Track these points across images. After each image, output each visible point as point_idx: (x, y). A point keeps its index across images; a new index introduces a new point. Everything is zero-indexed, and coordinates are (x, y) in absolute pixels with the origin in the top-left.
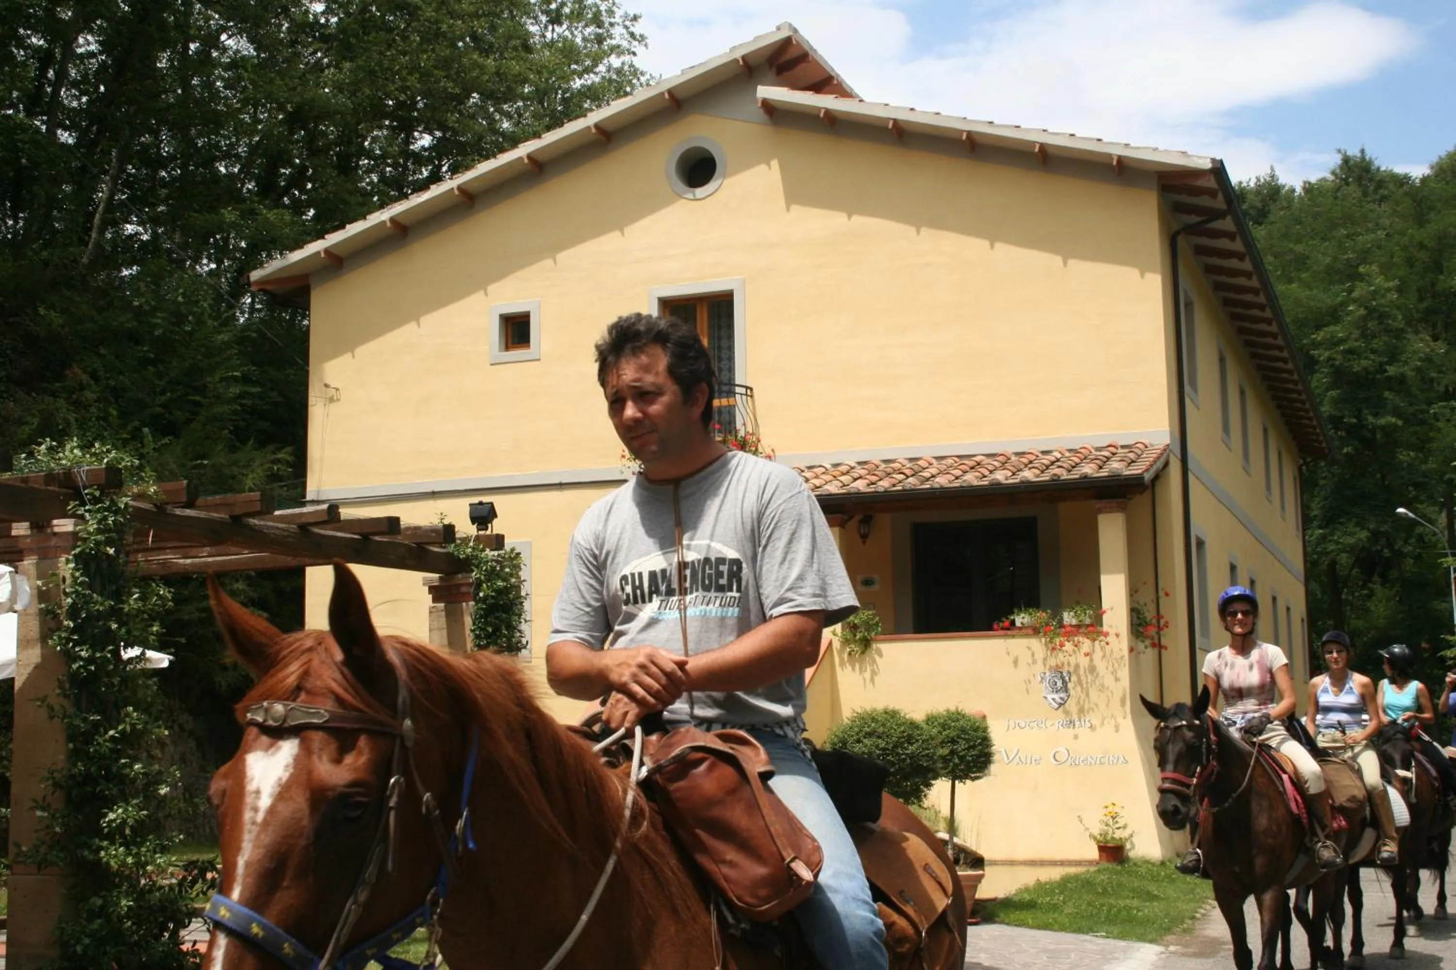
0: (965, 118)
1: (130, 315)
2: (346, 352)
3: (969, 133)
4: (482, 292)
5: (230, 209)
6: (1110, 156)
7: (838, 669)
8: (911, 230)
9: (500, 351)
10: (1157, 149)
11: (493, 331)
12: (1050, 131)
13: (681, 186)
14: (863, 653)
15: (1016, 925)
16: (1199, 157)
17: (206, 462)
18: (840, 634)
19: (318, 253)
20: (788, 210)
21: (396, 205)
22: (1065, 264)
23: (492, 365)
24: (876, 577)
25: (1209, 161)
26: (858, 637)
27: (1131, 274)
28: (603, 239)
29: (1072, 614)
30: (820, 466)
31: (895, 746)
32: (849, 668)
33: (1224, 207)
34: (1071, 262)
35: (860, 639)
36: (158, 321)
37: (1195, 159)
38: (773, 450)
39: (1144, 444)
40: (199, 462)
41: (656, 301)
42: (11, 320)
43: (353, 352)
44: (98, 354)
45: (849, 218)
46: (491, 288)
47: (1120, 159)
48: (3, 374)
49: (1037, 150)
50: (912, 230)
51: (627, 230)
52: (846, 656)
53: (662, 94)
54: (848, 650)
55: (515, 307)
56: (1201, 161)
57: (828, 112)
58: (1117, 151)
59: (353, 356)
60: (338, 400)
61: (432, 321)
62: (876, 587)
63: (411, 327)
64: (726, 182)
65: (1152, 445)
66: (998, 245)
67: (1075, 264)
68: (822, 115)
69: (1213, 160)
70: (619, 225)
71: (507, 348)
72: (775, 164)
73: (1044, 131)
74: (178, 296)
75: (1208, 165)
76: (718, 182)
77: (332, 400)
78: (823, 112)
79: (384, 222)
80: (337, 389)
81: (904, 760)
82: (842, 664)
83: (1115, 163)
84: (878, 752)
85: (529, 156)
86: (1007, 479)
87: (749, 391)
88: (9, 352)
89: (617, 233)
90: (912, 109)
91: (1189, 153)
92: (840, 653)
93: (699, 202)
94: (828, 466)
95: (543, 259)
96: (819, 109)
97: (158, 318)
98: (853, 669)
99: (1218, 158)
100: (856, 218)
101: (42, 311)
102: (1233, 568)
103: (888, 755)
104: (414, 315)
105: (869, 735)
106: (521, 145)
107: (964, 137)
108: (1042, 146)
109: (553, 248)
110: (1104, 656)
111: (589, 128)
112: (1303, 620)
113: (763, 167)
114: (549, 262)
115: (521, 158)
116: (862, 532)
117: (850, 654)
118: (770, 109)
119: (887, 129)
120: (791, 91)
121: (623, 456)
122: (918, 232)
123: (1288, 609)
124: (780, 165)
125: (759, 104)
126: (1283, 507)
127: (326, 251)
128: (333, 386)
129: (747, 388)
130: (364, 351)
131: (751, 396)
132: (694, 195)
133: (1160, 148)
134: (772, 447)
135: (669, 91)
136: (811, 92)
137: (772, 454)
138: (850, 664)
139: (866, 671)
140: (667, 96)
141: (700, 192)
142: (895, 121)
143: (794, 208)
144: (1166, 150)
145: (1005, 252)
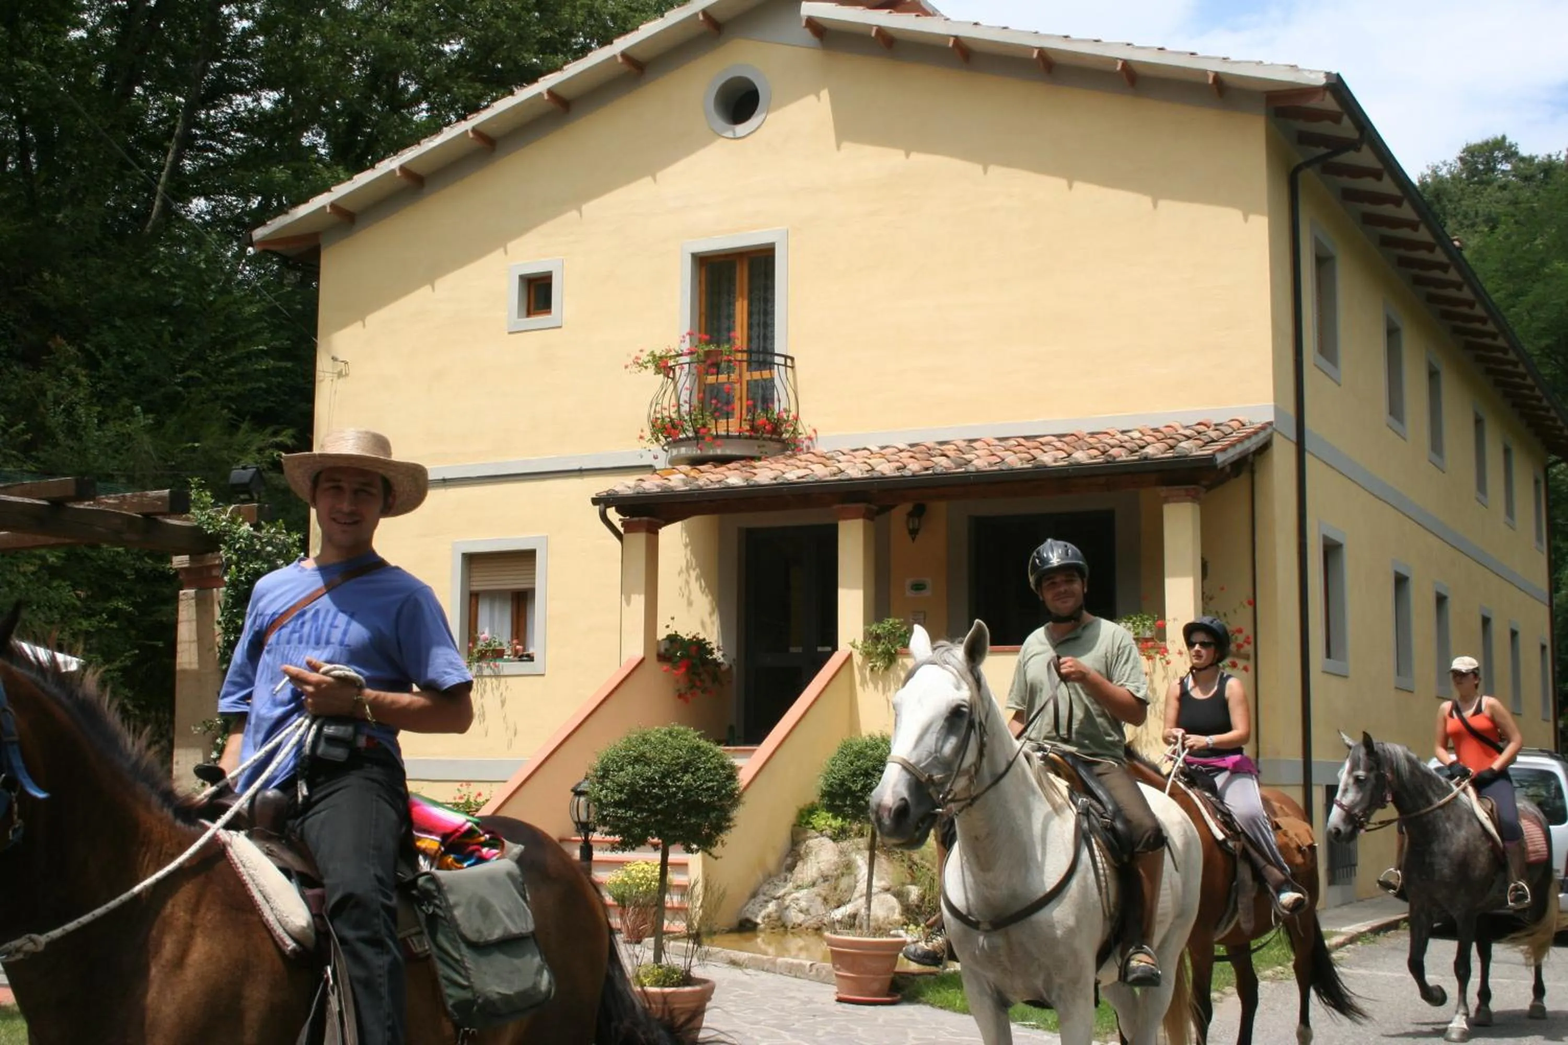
0: (1036, 33)
1: (147, 284)
2: (355, 321)
3: (1042, 51)
4: (501, 250)
5: (281, 167)
6: (1204, 73)
7: (859, 688)
8: (976, 169)
9: (519, 316)
10: (1261, 62)
11: (512, 293)
12: (1136, 44)
13: (720, 123)
14: (887, 668)
15: (941, 1008)
16: (1311, 72)
17: (196, 445)
18: (860, 647)
19: (324, 207)
20: (838, 147)
21: (407, 151)
22: (1155, 205)
23: (510, 333)
24: (928, 581)
25: (1322, 75)
26: (880, 650)
27: (1233, 215)
28: (633, 186)
29: (1130, 625)
30: (865, 449)
31: (664, 776)
32: (871, 685)
33: (1354, 135)
34: (1162, 203)
35: (883, 652)
36: (177, 290)
37: (1306, 74)
38: (815, 431)
39: (1240, 422)
40: (190, 444)
41: (690, 256)
42: (16, 288)
43: (363, 320)
44: (113, 327)
45: (907, 155)
46: (511, 246)
47: (1217, 77)
48: (2, 348)
49: (1119, 68)
50: (979, 168)
51: (659, 175)
52: (868, 672)
53: (696, 14)
54: (871, 665)
55: (535, 268)
56: (1312, 76)
57: (881, 31)
58: (1214, 67)
59: (364, 326)
60: (347, 375)
61: (448, 283)
62: (927, 593)
63: (426, 290)
64: (771, 117)
65: (1251, 423)
66: (1077, 185)
67: (1165, 205)
68: (873, 34)
69: (1328, 75)
70: (650, 169)
71: (529, 314)
72: (825, 94)
73: (1129, 45)
74: (199, 262)
75: (1321, 81)
76: (762, 116)
77: (340, 375)
78: (875, 29)
79: (393, 171)
80: (346, 363)
81: (675, 794)
82: (864, 682)
83: (1210, 81)
84: (641, 783)
85: (550, 92)
86: (1055, 461)
87: (789, 361)
88: (10, 323)
89: (649, 179)
90: (976, 24)
91: (1300, 66)
92: (861, 669)
93: (740, 141)
94: (875, 449)
95: (566, 211)
96: (871, 26)
97: (175, 286)
98: (876, 687)
99: (1334, 72)
100: (914, 156)
101: (46, 275)
102: (1401, 581)
103: (654, 787)
104: (430, 277)
105: (637, 760)
106: (541, 79)
107: (1035, 55)
108: (1126, 63)
109: (578, 199)
110: (1165, 678)
111: (615, 57)
112: (1543, 648)
113: (812, 99)
114: (574, 214)
115: (540, 94)
116: (911, 527)
117: (872, 669)
118: (817, 27)
119: (948, 49)
120: (840, 7)
121: (641, 437)
122: (985, 171)
123: (1514, 634)
124: (831, 96)
125: (804, 23)
126: (1510, 512)
127: (333, 205)
128: (341, 359)
129: (786, 357)
130: (375, 319)
131: (792, 367)
132: (734, 132)
133: (1266, 62)
134: (814, 426)
135: (704, 12)
136: (861, 8)
137: (813, 435)
138: (873, 682)
139: (889, 690)
140: (701, 17)
141: (741, 129)
142: (957, 38)
143: (847, 146)
144: (1272, 64)
145: (1085, 191)
